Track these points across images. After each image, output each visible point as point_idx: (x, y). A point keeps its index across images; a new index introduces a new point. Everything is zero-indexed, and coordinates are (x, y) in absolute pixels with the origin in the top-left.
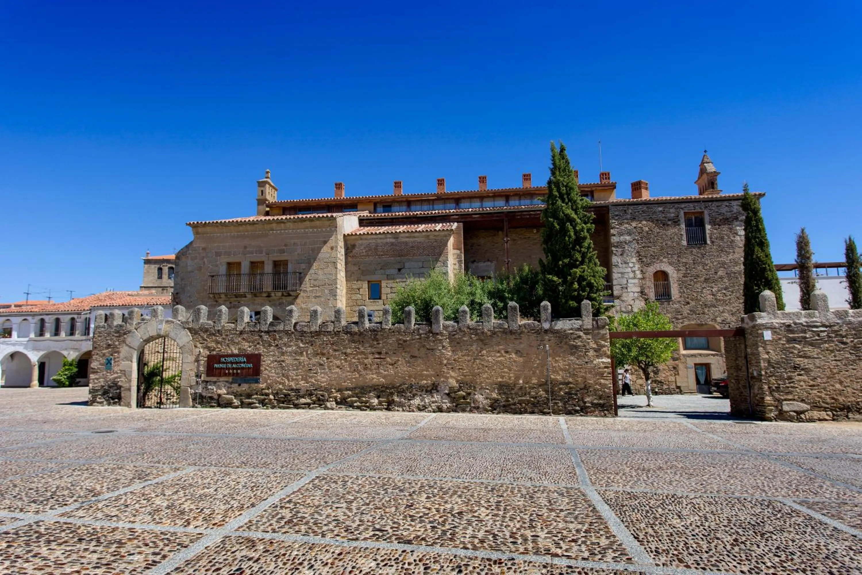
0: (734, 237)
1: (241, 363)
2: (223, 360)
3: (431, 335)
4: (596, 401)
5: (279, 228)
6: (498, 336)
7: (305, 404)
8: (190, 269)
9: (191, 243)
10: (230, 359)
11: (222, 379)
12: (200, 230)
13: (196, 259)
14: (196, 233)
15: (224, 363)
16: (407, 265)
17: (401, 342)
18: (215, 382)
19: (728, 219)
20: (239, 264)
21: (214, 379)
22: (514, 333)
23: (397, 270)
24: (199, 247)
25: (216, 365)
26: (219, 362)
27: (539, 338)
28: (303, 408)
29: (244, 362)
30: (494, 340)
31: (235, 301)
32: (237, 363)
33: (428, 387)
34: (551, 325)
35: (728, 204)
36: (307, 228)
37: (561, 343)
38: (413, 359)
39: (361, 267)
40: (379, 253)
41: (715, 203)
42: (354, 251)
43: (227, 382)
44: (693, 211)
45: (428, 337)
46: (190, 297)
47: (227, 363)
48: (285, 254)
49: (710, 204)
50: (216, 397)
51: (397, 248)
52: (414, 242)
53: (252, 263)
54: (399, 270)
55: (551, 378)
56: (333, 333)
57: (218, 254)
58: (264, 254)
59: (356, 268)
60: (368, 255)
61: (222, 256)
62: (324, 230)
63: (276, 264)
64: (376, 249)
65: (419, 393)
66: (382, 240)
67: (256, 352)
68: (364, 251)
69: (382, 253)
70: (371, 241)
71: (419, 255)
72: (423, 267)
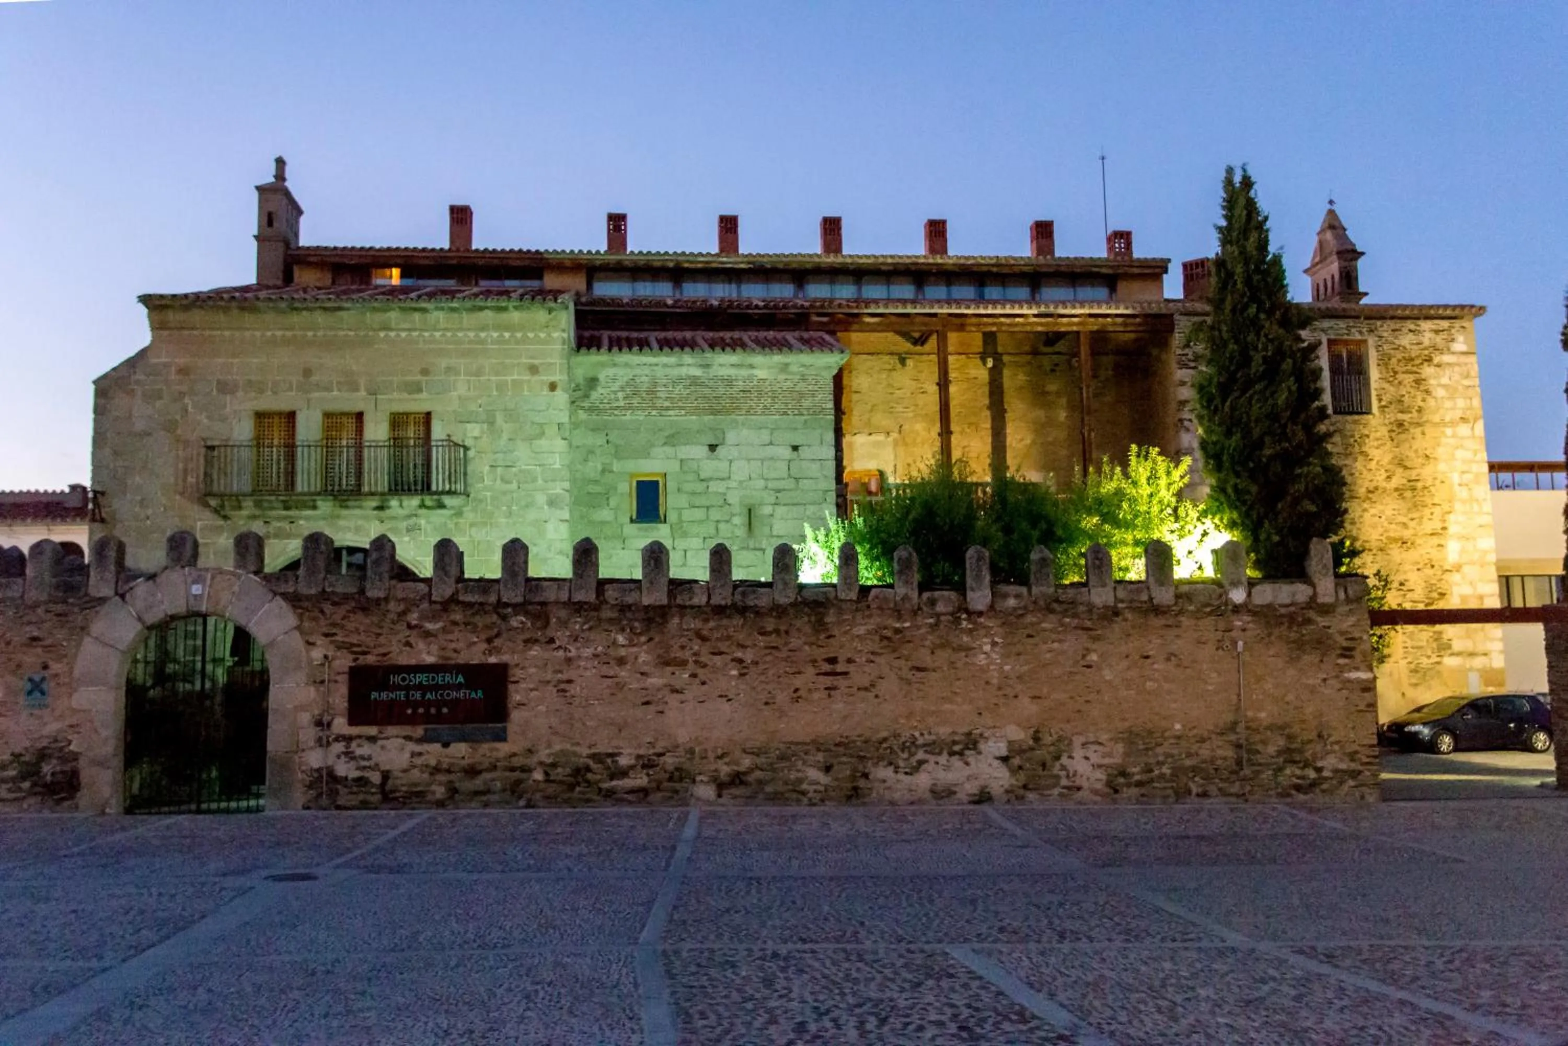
0: (1424, 400)
1: (448, 687)
2: (395, 679)
3: (964, 616)
4: (1343, 766)
5: (406, 326)
6: (1126, 620)
7: (632, 791)
8: (139, 425)
9: (143, 353)
10: (421, 678)
11: (391, 730)
12: (172, 317)
13: (160, 398)
14: (157, 326)
15: (398, 688)
16: (731, 437)
17: (888, 633)
18: (372, 739)
19: (1412, 359)
20: (291, 417)
21: (372, 731)
22: (1164, 613)
23: (707, 448)
24: (166, 365)
25: (374, 695)
26: (384, 686)
27: (1222, 625)
28: (630, 803)
29: (459, 687)
30: (1116, 627)
31: (279, 519)
32: (436, 688)
33: (955, 743)
34: (1249, 594)
35: (1412, 327)
36: (483, 329)
37: (1269, 635)
38: (919, 674)
39: (610, 438)
40: (659, 403)
41: (1389, 322)
42: (594, 395)
43: (408, 738)
44: (1346, 337)
45: (957, 620)
46: (142, 503)
47: (407, 688)
48: (424, 395)
49: (1379, 323)
50: (376, 778)
51: (707, 391)
52: (750, 378)
53: (327, 415)
54: (713, 448)
55: (1246, 716)
56: (708, 609)
57: (225, 388)
58: (363, 393)
59: (600, 440)
60: (630, 407)
61: (240, 394)
62: (531, 335)
63: (397, 421)
64: (652, 392)
65: (932, 759)
66: (668, 371)
67: (493, 660)
68: (620, 395)
69: (667, 404)
70: (638, 371)
71: (763, 414)
72: (771, 444)
